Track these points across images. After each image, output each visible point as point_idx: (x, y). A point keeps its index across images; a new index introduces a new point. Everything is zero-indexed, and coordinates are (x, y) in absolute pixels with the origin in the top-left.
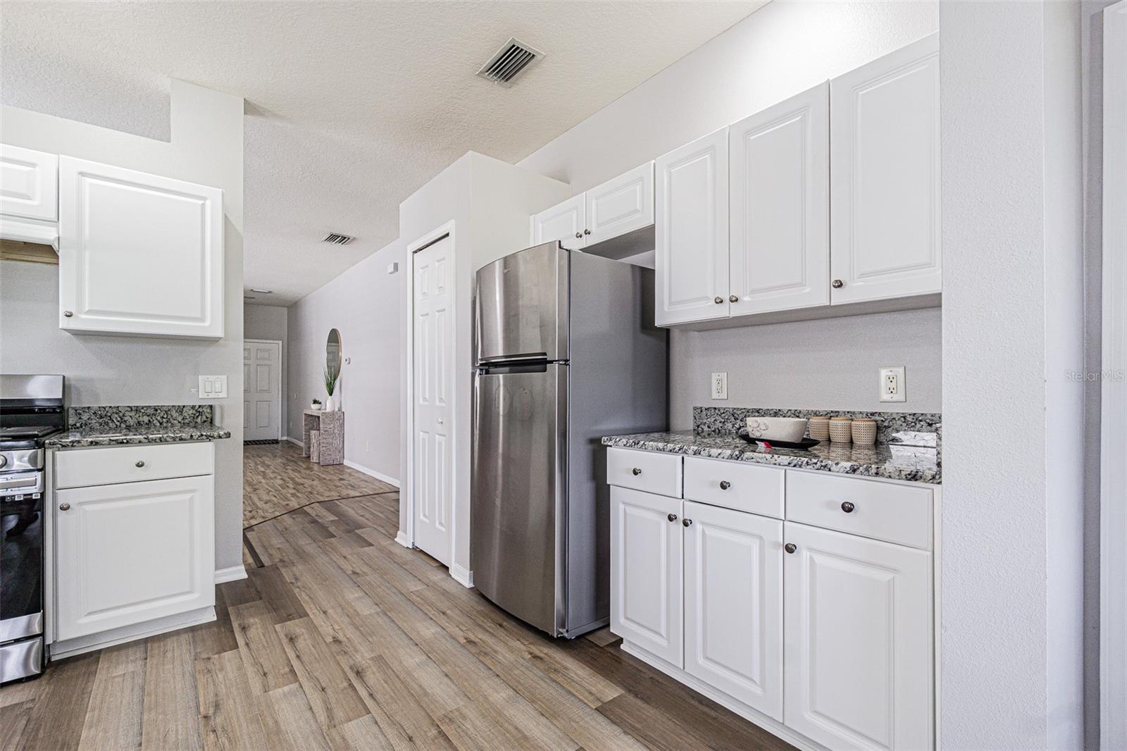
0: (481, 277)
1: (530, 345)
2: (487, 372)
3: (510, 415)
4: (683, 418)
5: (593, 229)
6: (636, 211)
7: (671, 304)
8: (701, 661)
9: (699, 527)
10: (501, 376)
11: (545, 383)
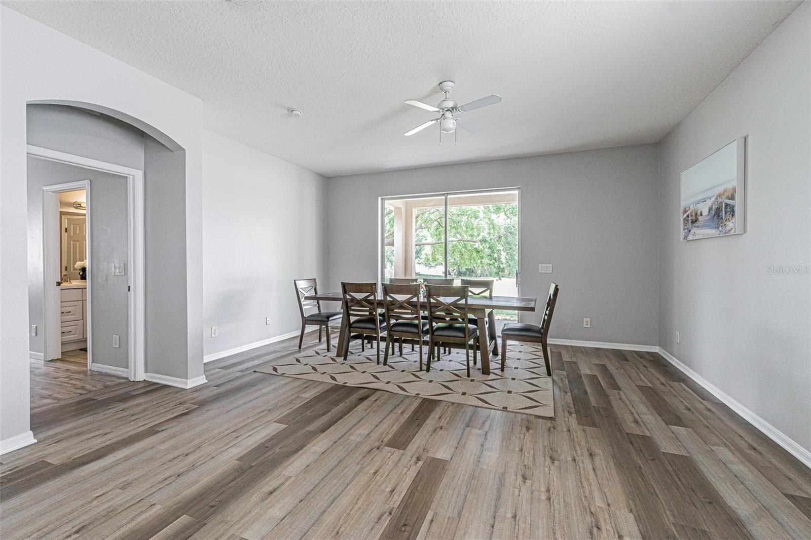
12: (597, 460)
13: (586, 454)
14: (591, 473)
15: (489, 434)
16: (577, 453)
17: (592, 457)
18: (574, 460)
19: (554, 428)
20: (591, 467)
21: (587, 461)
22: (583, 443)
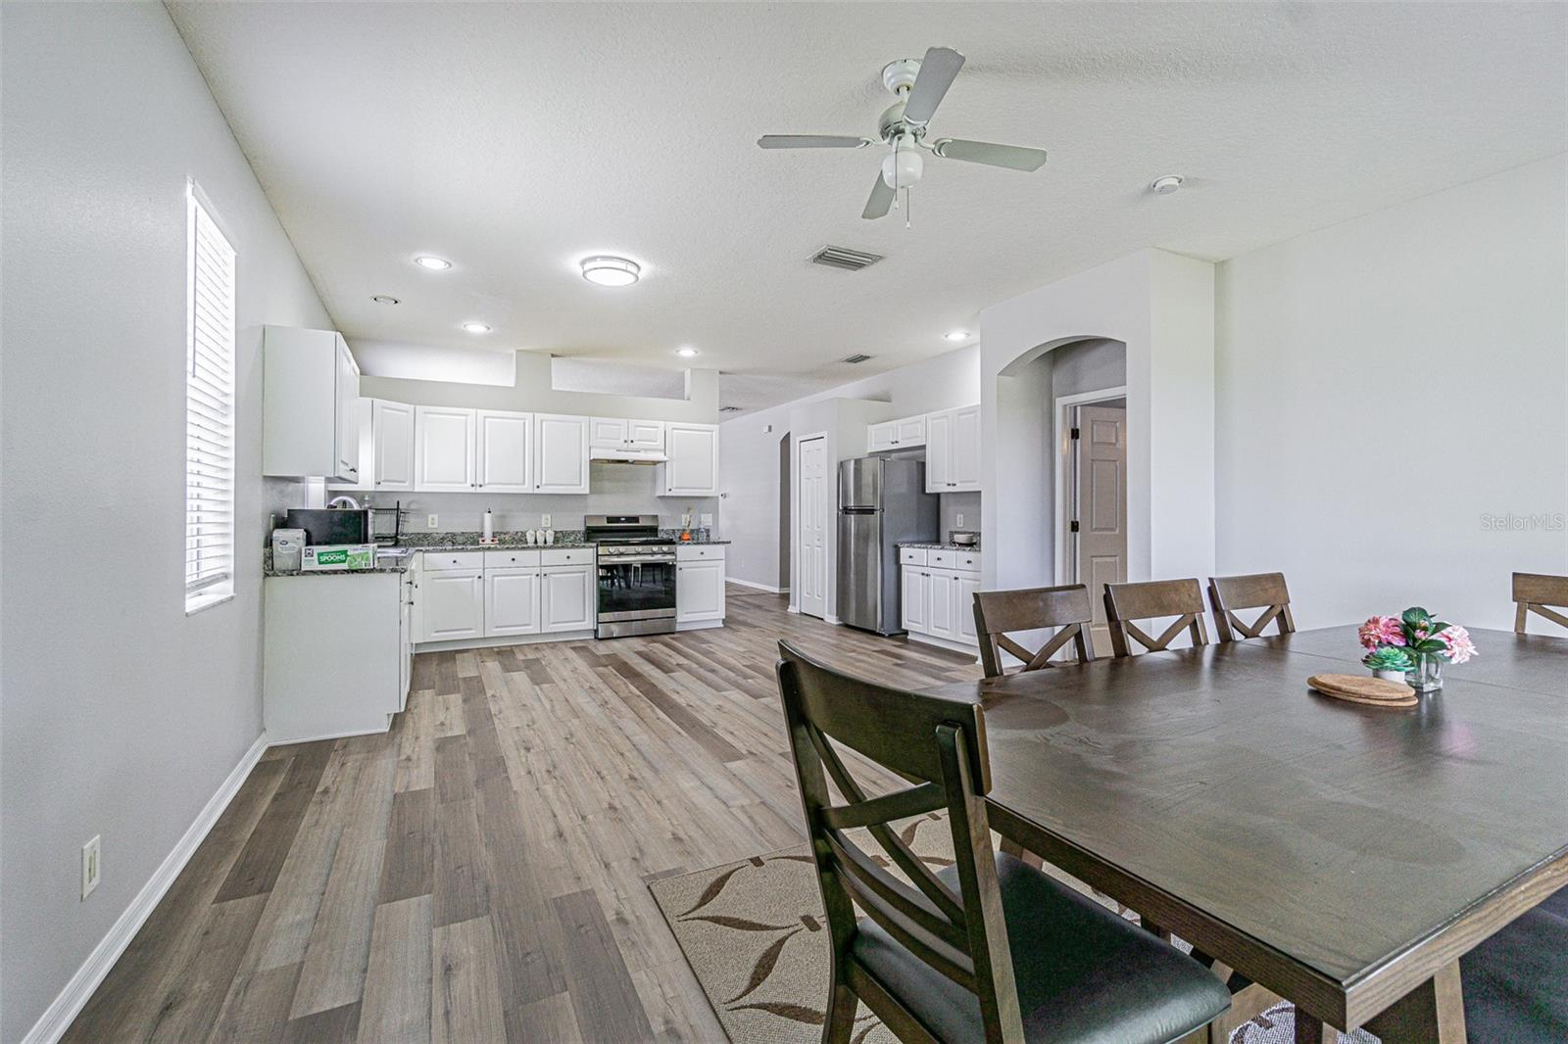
0: (842, 465)
1: (868, 501)
2: (846, 513)
3: (857, 535)
4: (945, 537)
5: (899, 440)
6: (917, 437)
7: (933, 483)
8: (933, 628)
9: (932, 576)
10: (852, 516)
11: (874, 520)
12: (551, 829)
13: (566, 835)
14: (558, 812)
15: (724, 807)
16: (583, 828)
17: (559, 831)
18: (584, 818)
19: (634, 859)
20: (559, 818)
21: (565, 822)
22: (575, 849)
